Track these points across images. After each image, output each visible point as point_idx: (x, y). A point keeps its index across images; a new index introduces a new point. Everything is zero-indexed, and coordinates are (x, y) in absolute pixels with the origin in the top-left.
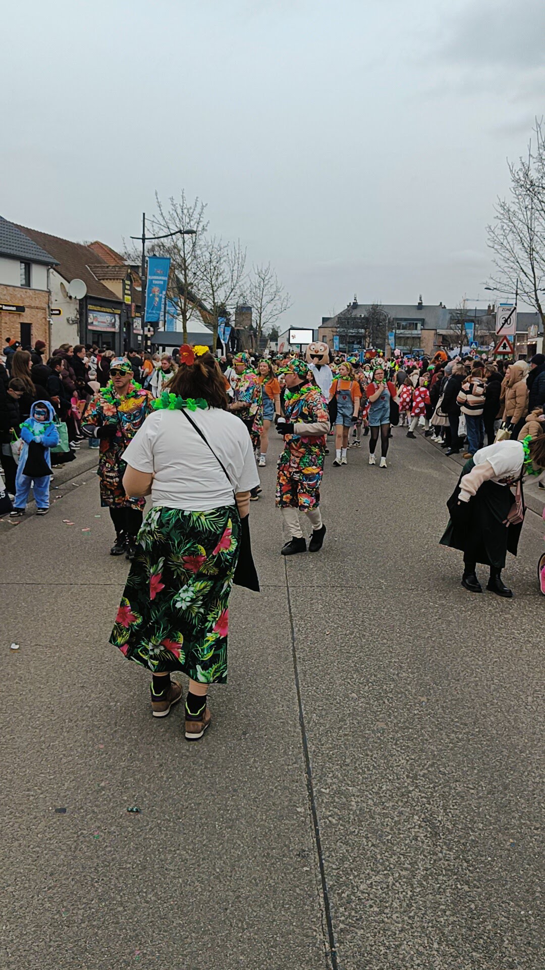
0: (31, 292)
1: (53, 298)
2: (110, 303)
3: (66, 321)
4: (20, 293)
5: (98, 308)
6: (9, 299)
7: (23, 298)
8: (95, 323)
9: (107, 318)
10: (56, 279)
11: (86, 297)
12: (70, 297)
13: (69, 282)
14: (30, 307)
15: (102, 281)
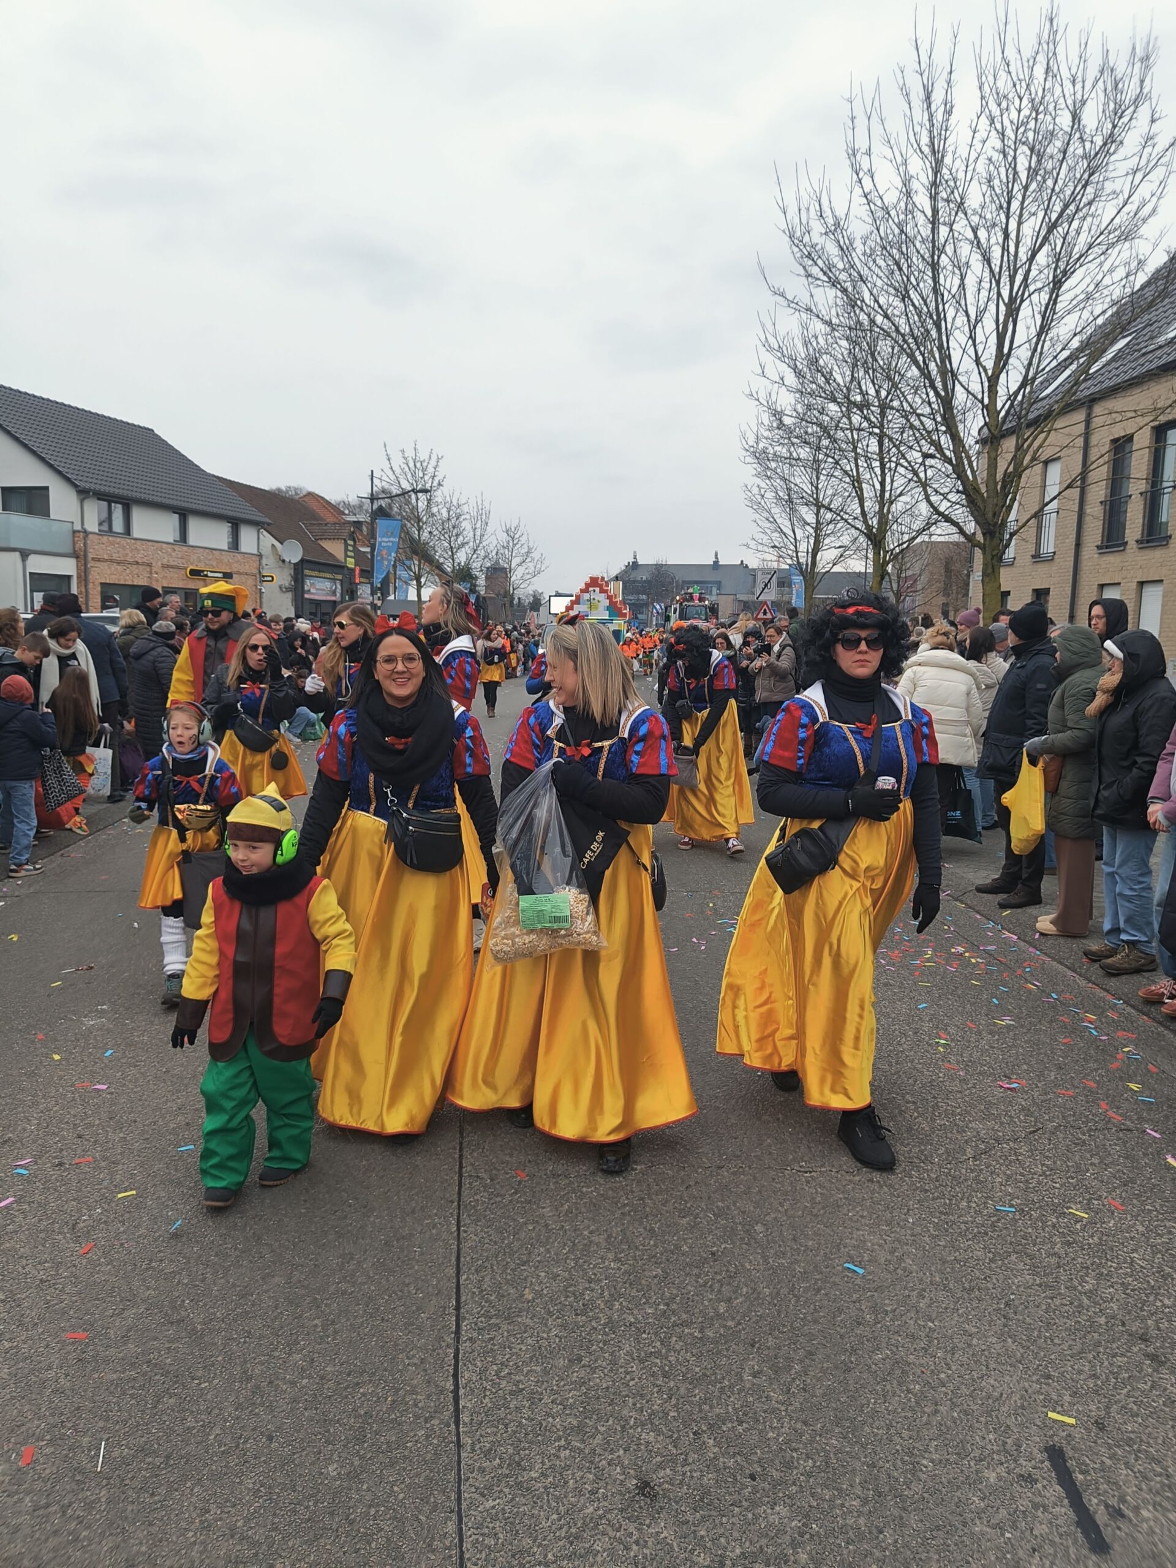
0: (239, 557)
1: (264, 561)
2: (332, 567)
3: (278, 589)
4: (227, 558)
5: (317, 573)
6: (214, 564)
7: (231, 563)
8: (313, 591)
9: (327, 585)
10: (268, 540)
11: (302, 561)
12: (284, 561)
13: (282, 543)
14: (239, 573)
15: (320, 542)
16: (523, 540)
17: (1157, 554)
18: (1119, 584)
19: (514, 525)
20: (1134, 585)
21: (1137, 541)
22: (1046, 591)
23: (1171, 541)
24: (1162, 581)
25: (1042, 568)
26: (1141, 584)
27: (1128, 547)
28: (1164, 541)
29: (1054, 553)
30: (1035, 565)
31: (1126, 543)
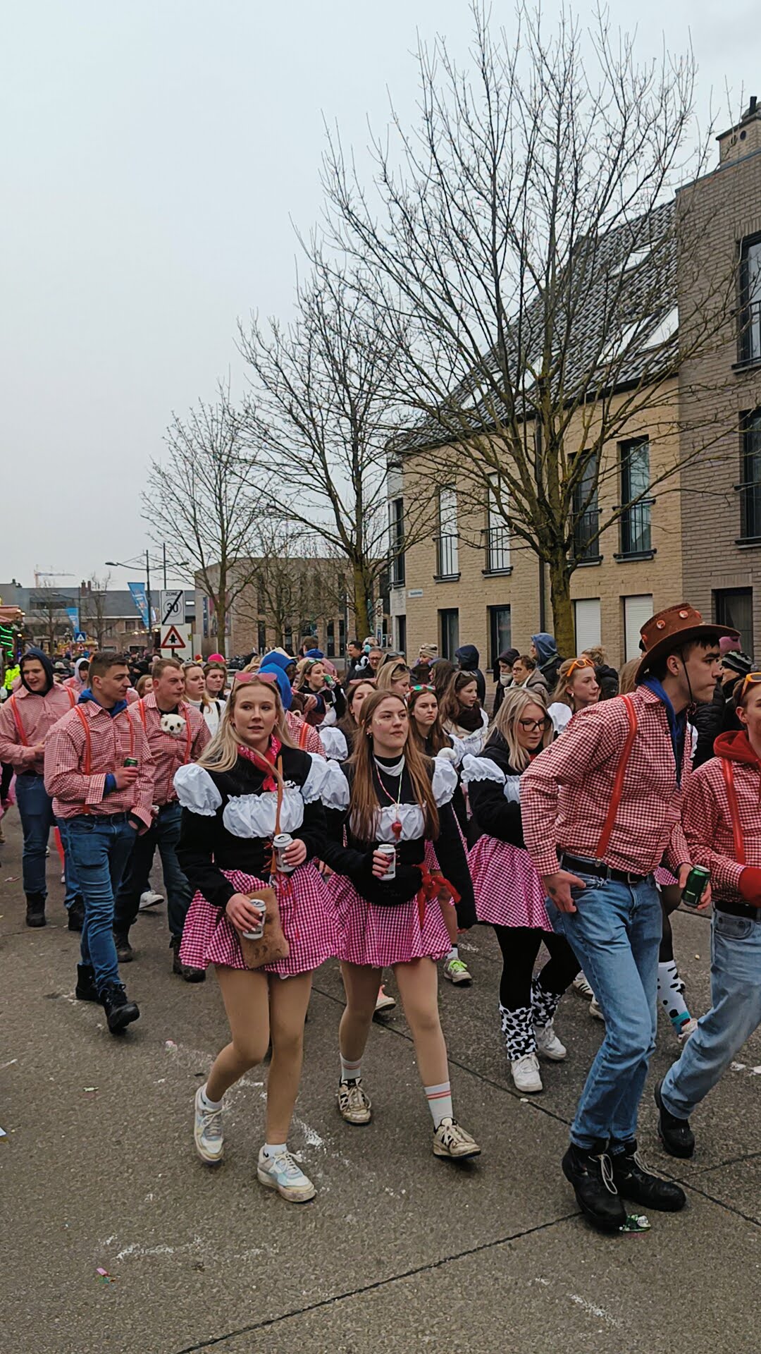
17: (640, 570)
18: (599, 599)
20: (618, 600)
21: (615, 556)
22: (507, 607)
23: (655, 556)
24: (651, 595)
25: (497, 584)
26: (623, 598)
27: (603, 561)
28: (648, 555)
29: (512, 568)
30: (487, 581)
31: (602, 557)
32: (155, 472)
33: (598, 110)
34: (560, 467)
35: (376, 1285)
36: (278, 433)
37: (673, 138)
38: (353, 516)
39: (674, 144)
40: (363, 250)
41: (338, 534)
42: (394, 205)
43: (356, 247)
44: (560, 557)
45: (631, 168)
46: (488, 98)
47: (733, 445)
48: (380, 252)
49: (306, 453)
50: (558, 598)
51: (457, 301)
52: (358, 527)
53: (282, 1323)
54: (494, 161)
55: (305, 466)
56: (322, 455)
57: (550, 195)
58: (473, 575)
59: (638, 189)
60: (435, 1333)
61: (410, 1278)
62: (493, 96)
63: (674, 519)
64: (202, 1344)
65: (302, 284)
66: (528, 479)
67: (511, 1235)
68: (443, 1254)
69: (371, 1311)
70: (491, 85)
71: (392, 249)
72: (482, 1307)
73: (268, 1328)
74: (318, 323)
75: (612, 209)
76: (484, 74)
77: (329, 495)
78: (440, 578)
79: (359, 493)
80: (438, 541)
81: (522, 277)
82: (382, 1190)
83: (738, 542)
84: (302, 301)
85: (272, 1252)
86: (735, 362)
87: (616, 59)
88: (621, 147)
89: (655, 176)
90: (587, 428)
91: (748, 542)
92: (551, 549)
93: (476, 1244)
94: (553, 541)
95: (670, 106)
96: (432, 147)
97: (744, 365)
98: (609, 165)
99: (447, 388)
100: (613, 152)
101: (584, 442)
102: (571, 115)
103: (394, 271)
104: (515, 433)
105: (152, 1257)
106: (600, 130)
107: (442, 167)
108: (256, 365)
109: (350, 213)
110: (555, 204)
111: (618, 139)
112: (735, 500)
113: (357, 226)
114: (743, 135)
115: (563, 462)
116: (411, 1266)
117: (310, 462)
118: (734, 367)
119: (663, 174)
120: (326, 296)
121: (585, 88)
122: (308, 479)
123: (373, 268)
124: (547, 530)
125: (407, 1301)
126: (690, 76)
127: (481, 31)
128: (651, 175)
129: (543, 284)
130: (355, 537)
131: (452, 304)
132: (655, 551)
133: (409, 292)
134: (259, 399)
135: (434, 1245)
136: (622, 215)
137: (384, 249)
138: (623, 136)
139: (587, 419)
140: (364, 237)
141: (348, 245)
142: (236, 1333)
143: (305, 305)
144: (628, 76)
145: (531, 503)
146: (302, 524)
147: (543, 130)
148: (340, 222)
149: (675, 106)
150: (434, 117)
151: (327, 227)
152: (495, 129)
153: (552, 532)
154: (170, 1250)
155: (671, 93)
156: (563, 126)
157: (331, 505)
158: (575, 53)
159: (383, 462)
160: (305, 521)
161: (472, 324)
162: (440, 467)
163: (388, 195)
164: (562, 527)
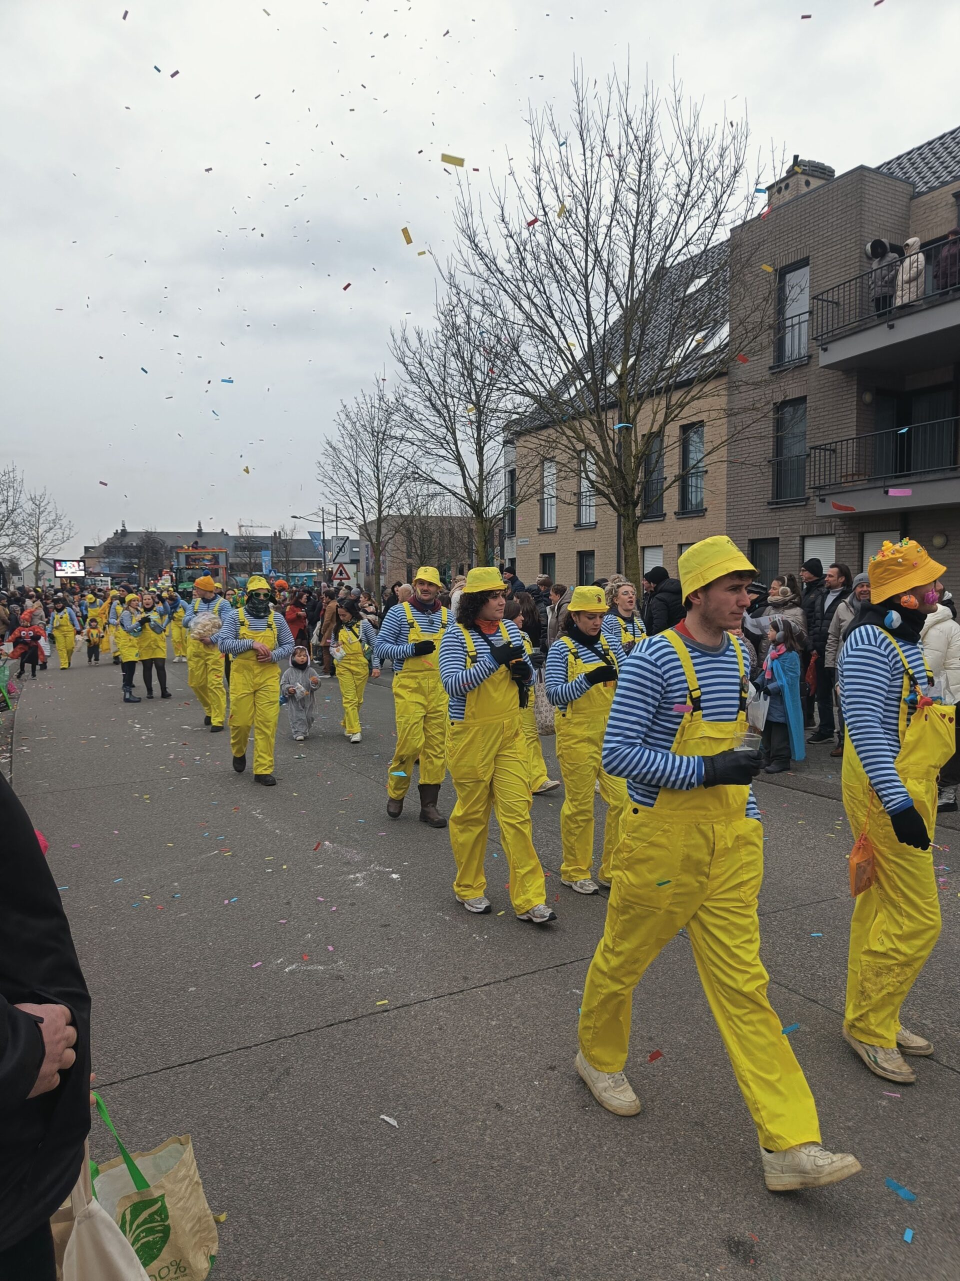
16: (49, 508)
17: (695, 523)
18: (661, 546)
19: (38, 494)
21: (675, 513)
22: (591, 554)
23: (707, 513)
25: (585, 535)
27: (666, 518)
28: (700, 512)
29: (596, 523)
30: (578, 533)
31: (665, 514)
32: (327, 447)
33: (670, 164)
34: (633, 444)
35: (461, 991)
36: (421, 416)
37: (728, 187)
38: (477, 481)
39: (728, 192)
40: (486, 275)
41: (464, 494)
42: (509, 239)
43: (481, 272)
44: (630, 512)
45: (695, 211)
46: (584, 155)
47: (767, 427)
48: (500, 276)
49: (441, 432)
50: (628, 543)
51: (557, 315)
52: (480, 490)
53: (396, 1011)
54: (587, 203)
55: (441, 442)
56: (454, 434)
57: (631, 232)
58: (568, 528)
59: (699, 228)
60: (500, 1020)
61: (486, 988)
62: (588, 154)
63: (722, 485)
64: (340, 1022)
65: (440, 302)
66: (608, 452)
67: (558, 964)
68: (510, 974)
69: (457, 1006)
70: (587, 144)
71: (508, 274)
72: (533, 1005)
73: (386, 1014)
74: (452, 331)
75: (678, 244)
76: (582, 136)
77: (459, 465)
78: (542, 530)
79: (481, 463)
80: (541, 502)
81: (607, 296)
82: (471, 936)
83: (769, 503)
84: (440, 315)
85: (391, 970)
86: (772, 365)
87: (686, 124)
88: (687, 195)
89: (712, 218)
90: (655, 414)
91: (777, 503)
92: (624, 505)
93: (534, 968)
94: (626, 499)
95: (726, 162)
96: (540, 194)
97: (778, 367)
98: (676, 208)
99: (549, 382)
100: (680, 198)
101: (652, 424)
102: (650, 167)
103: (509, 291)
104: (599, 416)
105: (309, 971)
106: (671, 181)
107: (547, 209)
108: (404, 364)
109: (476, 246)
110: (635, 240)
111: (684, 188)
112: (768, 472)
113: (482, 256)
114: (787, 187)
115: (636, 439)
116: (487, 981)
117: (445, 439)
118: (771, 368)
119: (719, 216)
120: (458, 310)
121: (661, 148)
122: (443, 452)
123: (494, 288)
124: (622, 492)
125: (482, 1000)
126: (744, 138)
127: (580, 101)
128: (709, 217)
129: (624, 301)
130: (477, 497)
131: (553, 317)
132: (706, 510)
133: (520, 307)
134: (406, 390)
135: (503, 969)
136: (686, 249)
137: (502, 274)
138: (689, 186)
139: (655, 407)
140: (487, 265)
141: (474, 270)
142: (363, 1016)
143: (442, 318)
144: (695, 138)
145: (610, 471)
146: (438, 487)
147: (628, 180)
148: (468, 253)
149: (730, 161)
150: (542, 170)
151: (458, 257)
152: (589, 180)
153: (624, 491)
154: (321, 968)
155: (727, 152)
156: (643, 177)
157: (460, 473)
158: (654, 119)
159: (500, 439)
160: (440, 484)
161: (569, 332)
162: (543, 443)
163: (505, 232)
164: (633, 489)
